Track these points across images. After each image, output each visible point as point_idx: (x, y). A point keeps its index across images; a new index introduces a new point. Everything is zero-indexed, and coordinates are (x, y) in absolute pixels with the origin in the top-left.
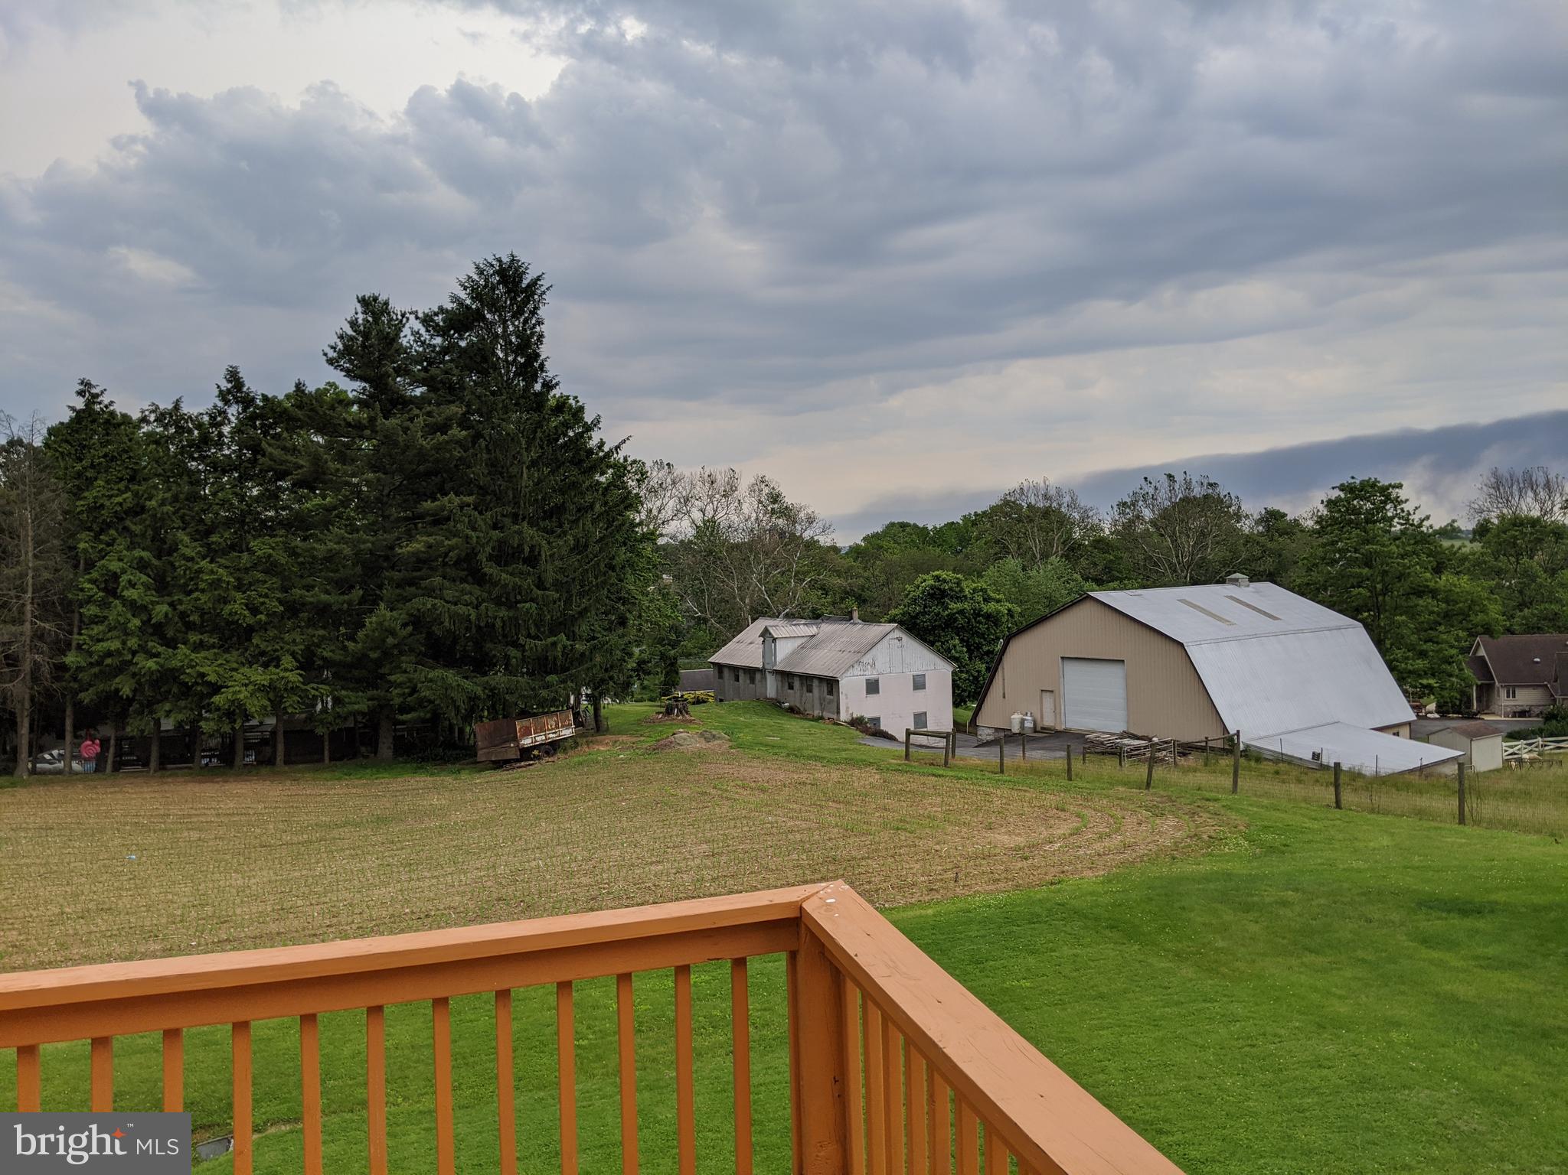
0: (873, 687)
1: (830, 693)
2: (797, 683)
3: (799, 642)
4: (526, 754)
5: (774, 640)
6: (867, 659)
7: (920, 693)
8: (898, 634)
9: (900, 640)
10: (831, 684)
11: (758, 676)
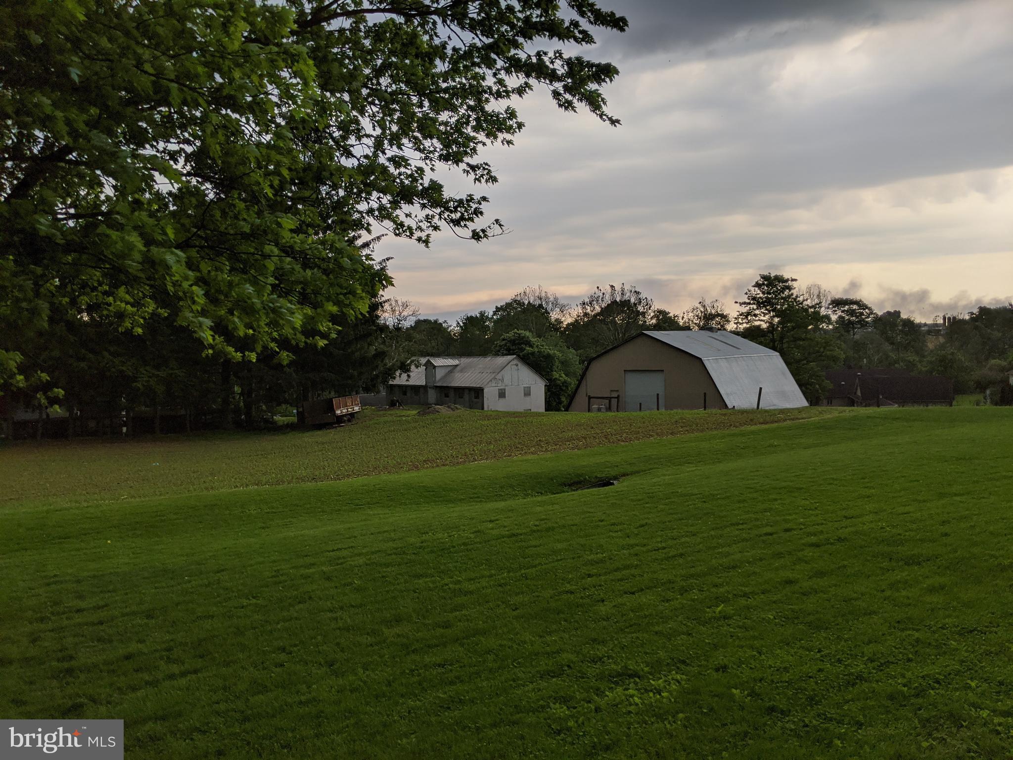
0: (502, 394)
1: (477, 397)
2: (452, 394)
3: (449, 369)
4: (340, 420)
5: (435, 367)
6: (499, 377)
7: (528, 398)
8: (515, 362)
9: (517, 365)
10: (477, 393)
11: (422, 390)
